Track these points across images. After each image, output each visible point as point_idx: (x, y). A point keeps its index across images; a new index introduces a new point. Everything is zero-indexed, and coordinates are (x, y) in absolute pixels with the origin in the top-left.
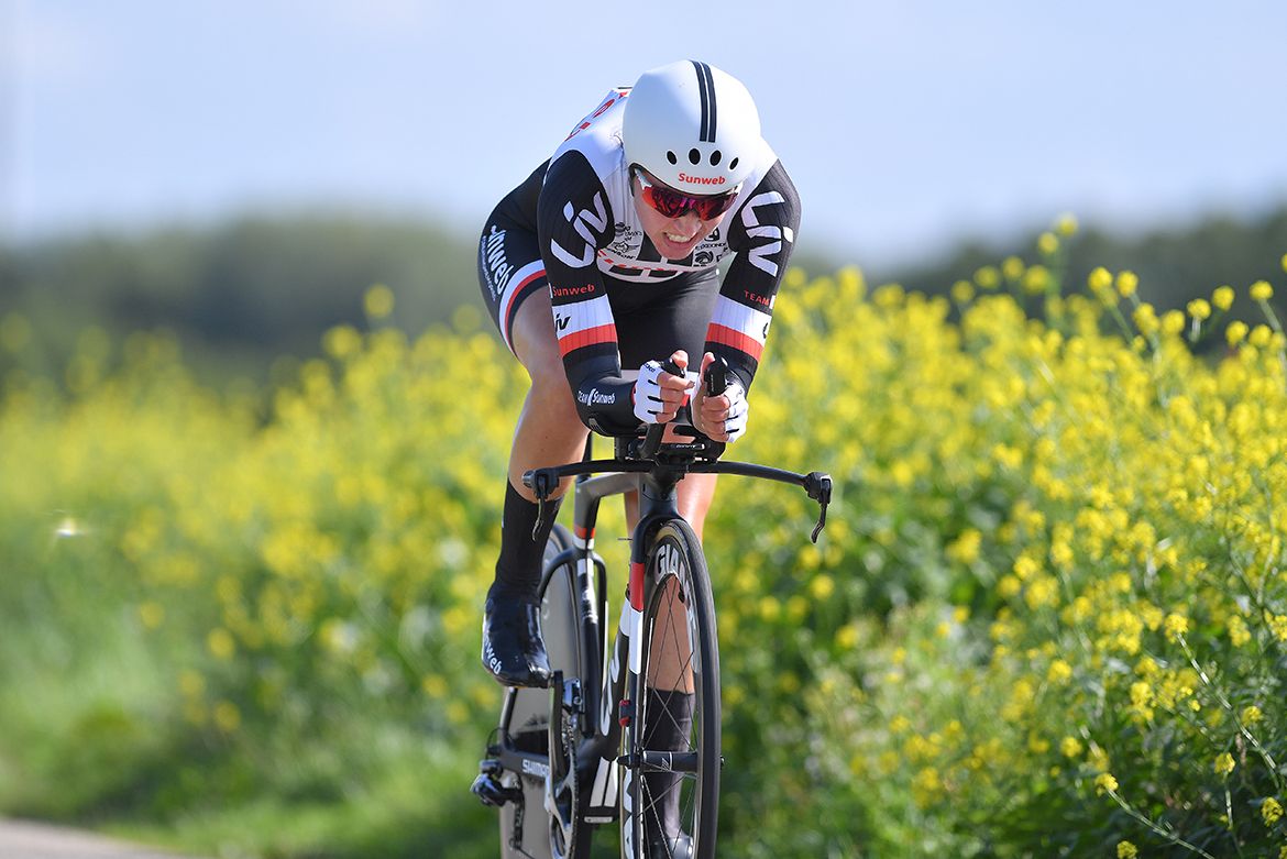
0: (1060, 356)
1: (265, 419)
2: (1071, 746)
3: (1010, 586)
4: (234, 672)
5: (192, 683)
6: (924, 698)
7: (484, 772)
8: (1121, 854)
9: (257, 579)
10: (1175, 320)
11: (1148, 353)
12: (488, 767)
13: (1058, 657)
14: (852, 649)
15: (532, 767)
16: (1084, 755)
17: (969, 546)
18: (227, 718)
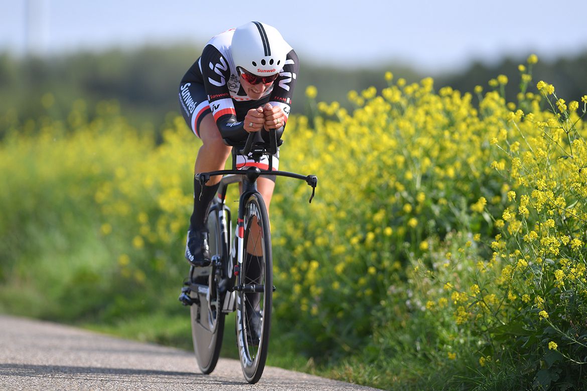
0: (522, 120)
1: (159, 141)
2: (526, 298)
3: (500, 224)
4: (143, 256)
5: (124, 260)
6: (460, 274)
7: (183, 292)
8: (550, 347)
9: (155, 213)
10: (575, 105)
11: (563, 119)
12: (185, 290)
13: (521, 257)
14: (427, 251)
15: (201, 289)
16: (532, 301)
17: (480, 205)
18: (140, 277)
